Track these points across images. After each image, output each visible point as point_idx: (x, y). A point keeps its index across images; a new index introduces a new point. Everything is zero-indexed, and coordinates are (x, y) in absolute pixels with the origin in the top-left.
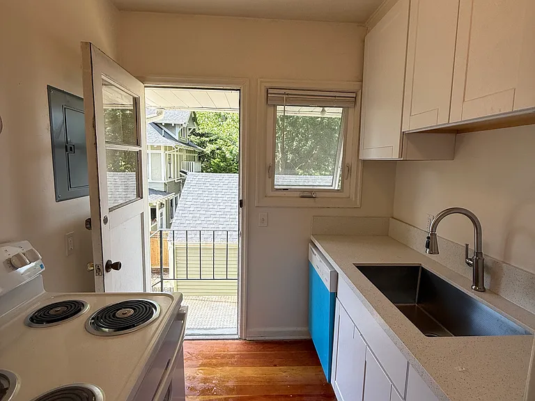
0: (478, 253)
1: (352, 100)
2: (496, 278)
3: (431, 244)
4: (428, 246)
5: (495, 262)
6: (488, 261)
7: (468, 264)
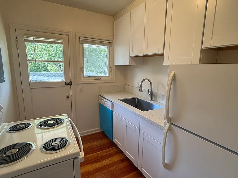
0: (151, 91)
1: (111, 43)
2: (156, 97)
3: (141, 90)
4: (140, 90)
5: (156, 93)
6: (154, 93)
7: (149, 94)
